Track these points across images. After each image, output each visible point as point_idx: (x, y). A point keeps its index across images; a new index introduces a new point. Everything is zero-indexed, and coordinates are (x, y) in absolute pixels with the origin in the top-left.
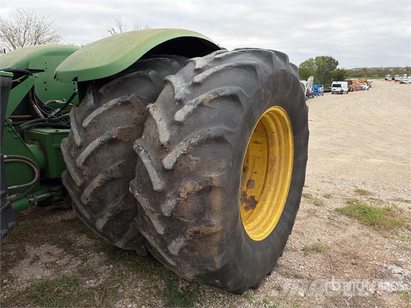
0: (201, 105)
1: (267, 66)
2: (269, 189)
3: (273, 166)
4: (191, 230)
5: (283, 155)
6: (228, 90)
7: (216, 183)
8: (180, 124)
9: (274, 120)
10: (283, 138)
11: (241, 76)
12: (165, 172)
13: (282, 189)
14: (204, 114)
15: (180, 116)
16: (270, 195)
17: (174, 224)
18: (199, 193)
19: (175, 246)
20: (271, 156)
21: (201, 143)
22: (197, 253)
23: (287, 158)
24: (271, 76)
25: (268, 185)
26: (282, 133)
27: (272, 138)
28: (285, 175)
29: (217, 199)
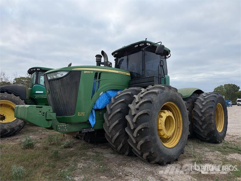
0: (208, 102)
1: (218, 96)
2: (219, 124)
3: (219, 118)
4: (208, 123)
5: (221, 115)
6: (212, 100)
7: (213, 114)
8: (204, 105)
9: (219, 107)
10: (221, 111)
11: (214, 97)
12: (202, 113)
13: (222, 124)
14: (208, 103)
15: (203, 104)
16: (219, 125)
17: (204, 122)
18: (210, 116)
19: (204, 127)
20: (218, 116)
21: (209, 108)
22: (209, 128)
23: (222, 116)
24: (219, 98)
25: (218, 123)
26: (221, 110)
27: (218, 111)
28: (222, 121)
29: (212, 117)
